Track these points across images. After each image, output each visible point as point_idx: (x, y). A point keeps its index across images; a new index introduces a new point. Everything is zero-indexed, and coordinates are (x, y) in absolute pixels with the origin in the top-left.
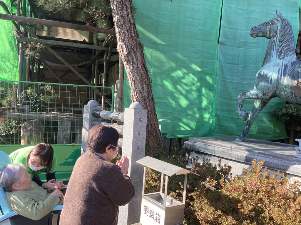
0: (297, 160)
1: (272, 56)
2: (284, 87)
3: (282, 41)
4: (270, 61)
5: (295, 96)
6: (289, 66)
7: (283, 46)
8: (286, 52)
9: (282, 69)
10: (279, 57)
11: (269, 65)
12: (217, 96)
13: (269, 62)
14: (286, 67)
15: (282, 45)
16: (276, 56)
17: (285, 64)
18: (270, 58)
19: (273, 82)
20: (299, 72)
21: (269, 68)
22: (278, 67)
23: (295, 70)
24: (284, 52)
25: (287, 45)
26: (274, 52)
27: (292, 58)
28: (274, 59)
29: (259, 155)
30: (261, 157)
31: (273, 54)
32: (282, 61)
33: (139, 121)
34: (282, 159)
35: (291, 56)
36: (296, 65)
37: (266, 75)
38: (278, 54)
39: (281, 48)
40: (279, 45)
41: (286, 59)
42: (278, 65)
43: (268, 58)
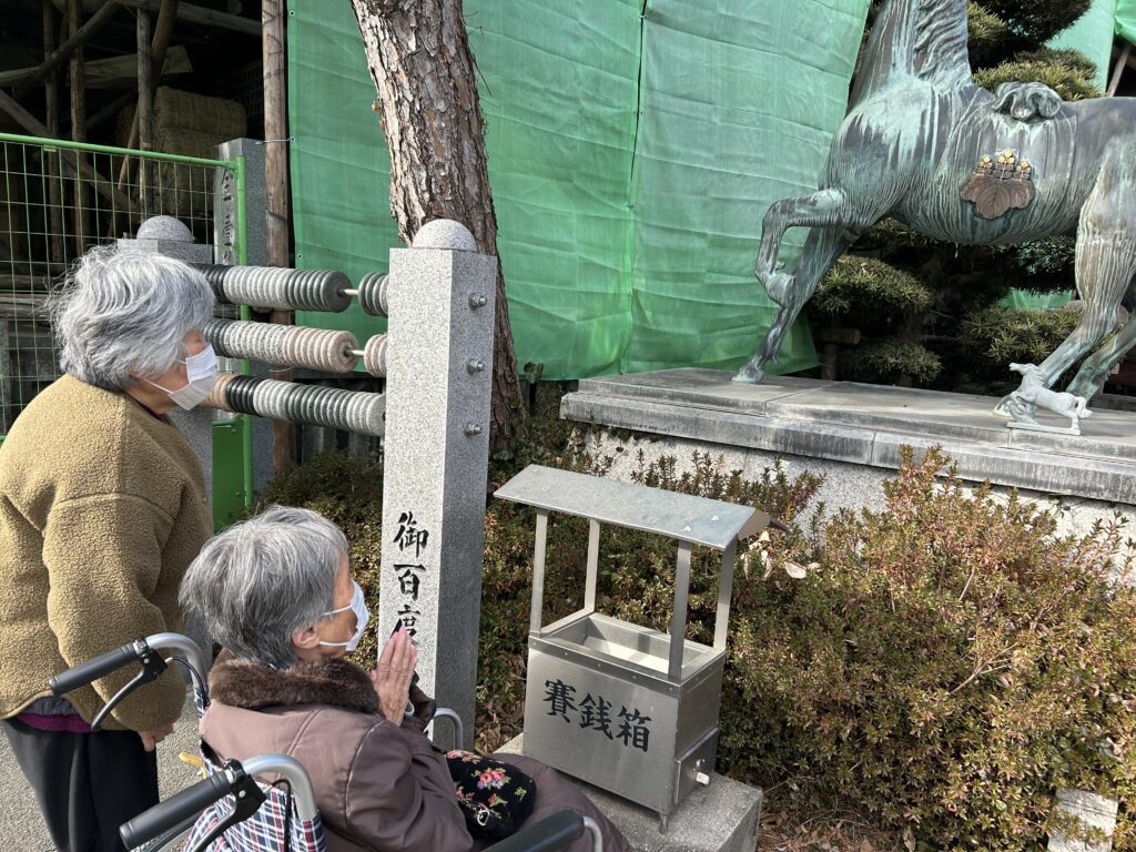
0: (1028, 436)
1: (894, 65)
2: (939, 183)
3: (929, 9)
4: (885, 82)
5: (975, 214)
6: (956, 102)
7: (934, 26)
8: (941, 51)
9: (932, 114)
10: (917, 69)
11: (884, 96)
12: (635, 221)
13: (881, 85)
14: (945, 106)
15: (930, 22)
16: (907, 64)
17: (942, 95)
18: (886, 71)
19: (902, 161)
20: (995, 125)
21: (886, 110)
22: (917, 105)
23: (979, 119)
24: (936, 51)
25: (948, 27)
26: (900, 51)
27: (960, 75)
28: (899, 77)
29: (875, 427)
30: (888, 435)
31: (898, 55)
32: (927, 83)
33: (469, 310)
34: (970, 435)
35: (958, 70)
36: (978, 100)
37: (879, 136)
38: (914, 56)
39: (926, 34)
40: (917, 22)
41: (943, 79)
42: (918, 99)
43: (877, 72)
